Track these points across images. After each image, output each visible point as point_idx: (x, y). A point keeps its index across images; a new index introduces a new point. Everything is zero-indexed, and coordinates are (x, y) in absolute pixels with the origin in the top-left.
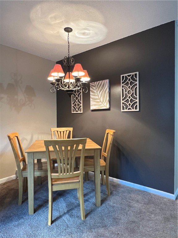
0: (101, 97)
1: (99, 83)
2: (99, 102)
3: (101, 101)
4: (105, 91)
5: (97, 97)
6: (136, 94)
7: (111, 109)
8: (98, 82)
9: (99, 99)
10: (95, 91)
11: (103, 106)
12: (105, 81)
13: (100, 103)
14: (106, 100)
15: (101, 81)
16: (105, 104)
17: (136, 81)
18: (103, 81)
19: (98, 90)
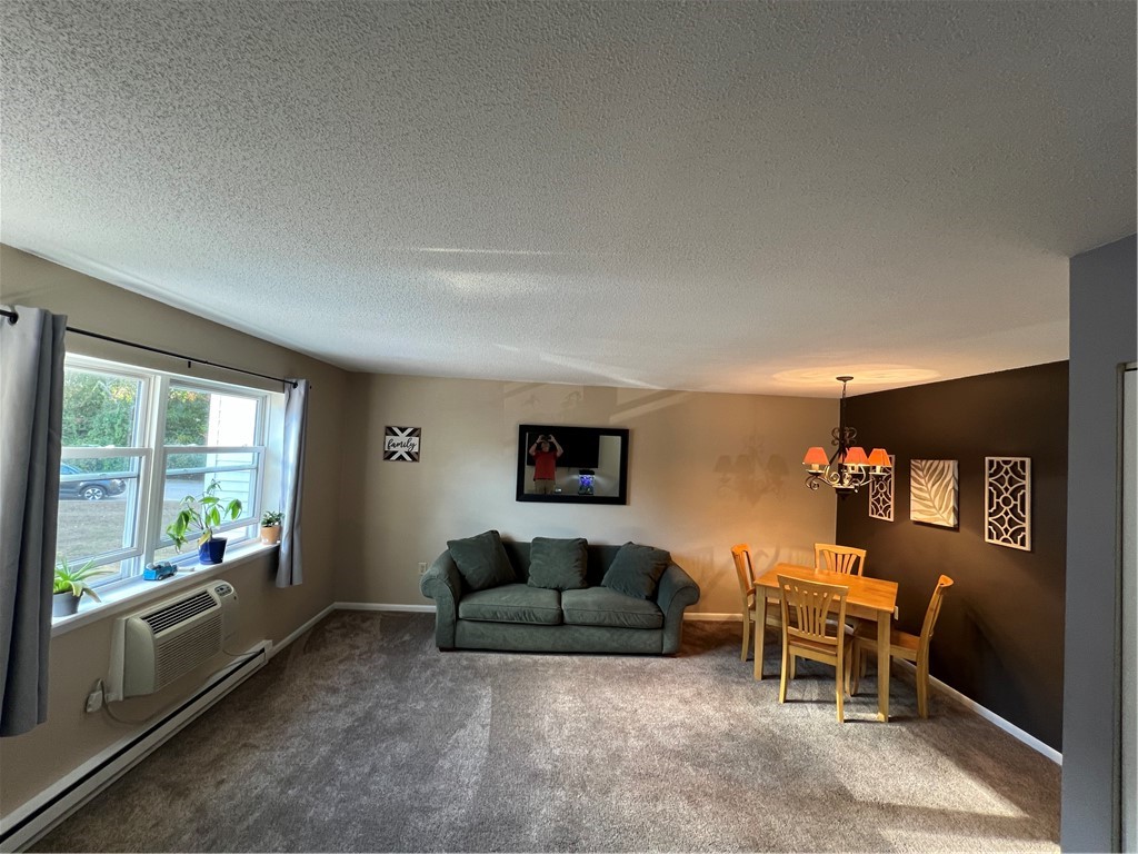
0: (935, 497)
1: (931, 465)
2: (930, 507)
3: (934, 507)
4: (947, 486)
5: (927, 495)
6: (1023, 510)
7: (962, 529)
8: (930, 462)
9: (931, 500)
10: (923, 481)
11: (939, 519)
12: (947, 463)
13: (933, 510)
14: (947, 507)
15: (936, 462)
16: (945, 515)
17: (1023, 478)
18: (942, 462)
19: (929, 480)
